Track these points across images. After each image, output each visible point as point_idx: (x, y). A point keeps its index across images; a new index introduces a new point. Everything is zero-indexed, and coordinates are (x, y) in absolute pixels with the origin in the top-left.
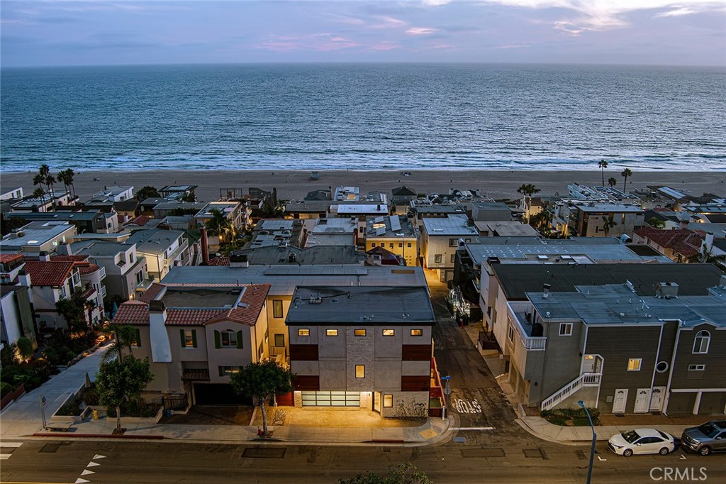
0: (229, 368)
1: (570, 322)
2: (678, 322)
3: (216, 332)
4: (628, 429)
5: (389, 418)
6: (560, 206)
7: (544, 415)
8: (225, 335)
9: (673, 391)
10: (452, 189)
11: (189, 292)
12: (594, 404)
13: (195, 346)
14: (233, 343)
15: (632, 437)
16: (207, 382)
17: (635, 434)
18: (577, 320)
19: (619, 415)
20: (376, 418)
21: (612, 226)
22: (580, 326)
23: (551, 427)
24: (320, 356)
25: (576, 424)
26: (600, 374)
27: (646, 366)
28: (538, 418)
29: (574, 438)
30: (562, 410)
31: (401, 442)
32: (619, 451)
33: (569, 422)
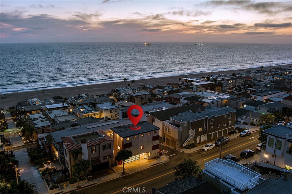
0: (106, 157)
1: (186, 122)
2: (207, 117)
3: (103, 145)
4: (205, 145)
5: (150, 159)
6: (122, 95)
7: (184, 148)
8: (105, 146)
9: (208, 134)
10: (78, 94)
11: (79, 137)
12: (193, 142)
13: (96, 152)
14: (108, 148)
15: (207, 146)
16: (100, 163)
17: (207, 145)
18: (188, 121)
19: (199, 143)
20: (146, 161)
21: (143, 99)
22: (189, 122)
23: (187, 150)
24: (132, 145)
25: (192, 148)
26: (194, 134)
27: (203, 129)
28: (183, 149)
29: (195, 151)
30: (188, 145)
31: (159, 163)
32: (206, 150)
33: (191, 148)
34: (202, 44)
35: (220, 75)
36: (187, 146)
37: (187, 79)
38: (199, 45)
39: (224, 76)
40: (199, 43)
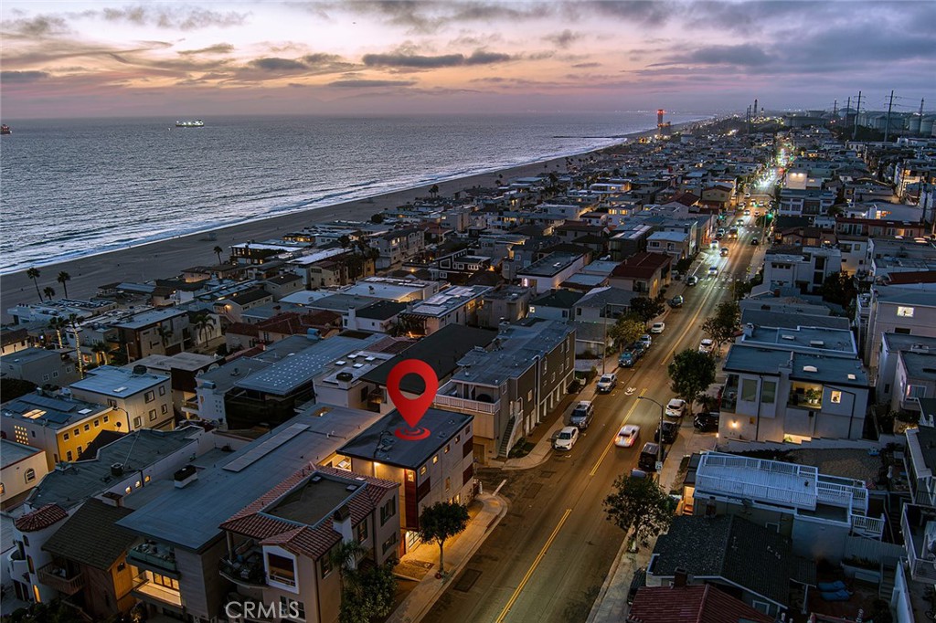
1: (505, 382)
2: (538, 357)
3: (381, 509)
7: (510, 455)
9: (540, 403)
13: (366, 536)
18: (508, 378)
19: (529, 435)
22: (509, 381)
23: (522, 460)
24: (431, 485)
25: (528, 451)
28: (507, 460)
29: (542, 457)
30: (514, 448)
31: (497, 517)
32: (569, 448)
33: (524, 452)
34: (197, 123)
35: (336, 224)
36: (516, 450)
37: (247, 246)
38: (187, 126)
39: (350, 225)
40: (187, 119)
